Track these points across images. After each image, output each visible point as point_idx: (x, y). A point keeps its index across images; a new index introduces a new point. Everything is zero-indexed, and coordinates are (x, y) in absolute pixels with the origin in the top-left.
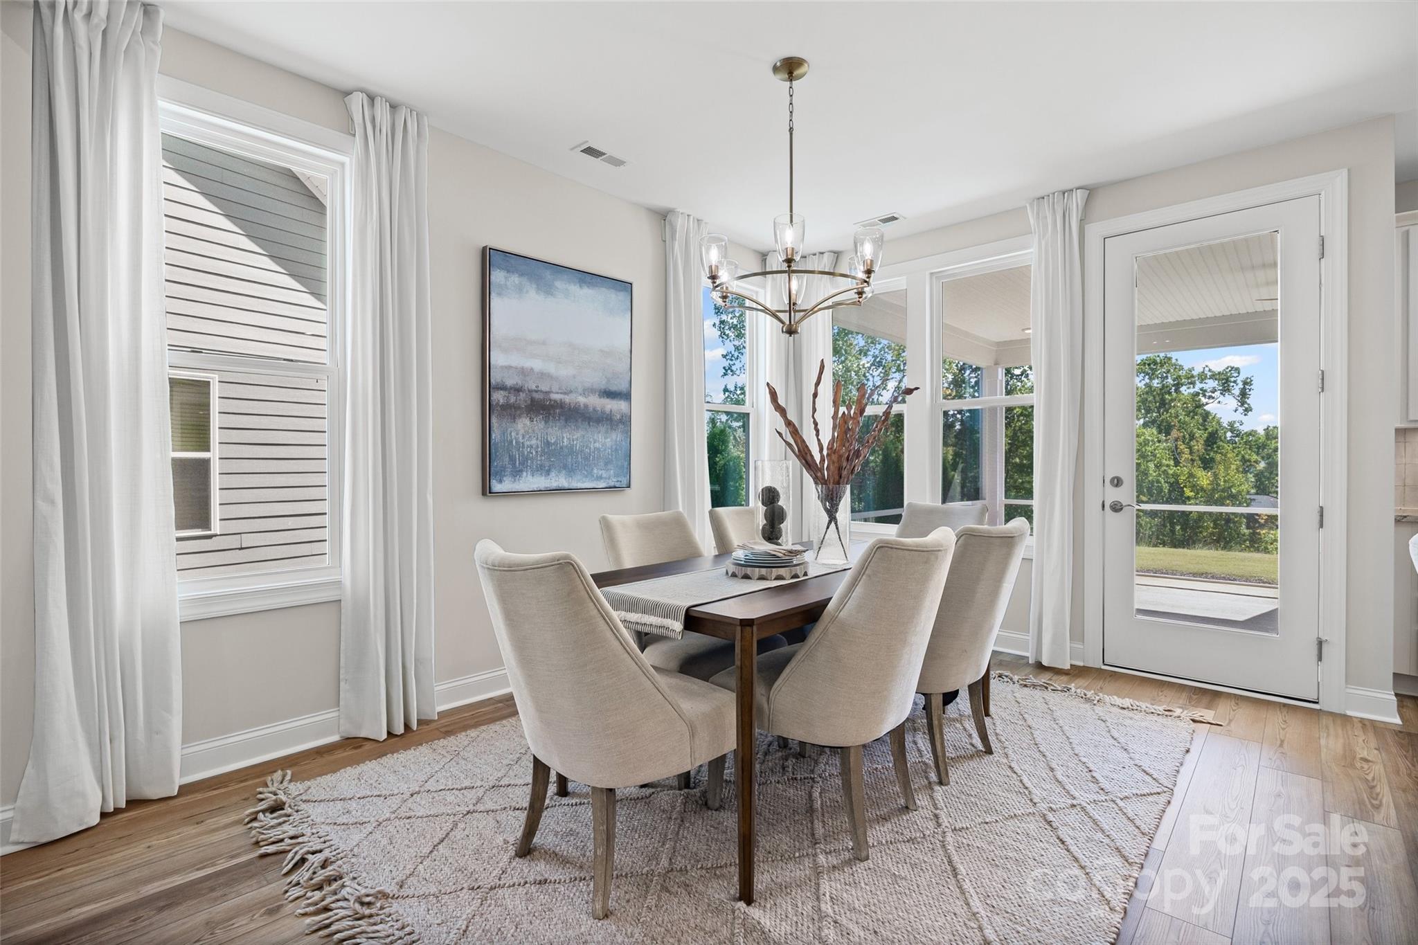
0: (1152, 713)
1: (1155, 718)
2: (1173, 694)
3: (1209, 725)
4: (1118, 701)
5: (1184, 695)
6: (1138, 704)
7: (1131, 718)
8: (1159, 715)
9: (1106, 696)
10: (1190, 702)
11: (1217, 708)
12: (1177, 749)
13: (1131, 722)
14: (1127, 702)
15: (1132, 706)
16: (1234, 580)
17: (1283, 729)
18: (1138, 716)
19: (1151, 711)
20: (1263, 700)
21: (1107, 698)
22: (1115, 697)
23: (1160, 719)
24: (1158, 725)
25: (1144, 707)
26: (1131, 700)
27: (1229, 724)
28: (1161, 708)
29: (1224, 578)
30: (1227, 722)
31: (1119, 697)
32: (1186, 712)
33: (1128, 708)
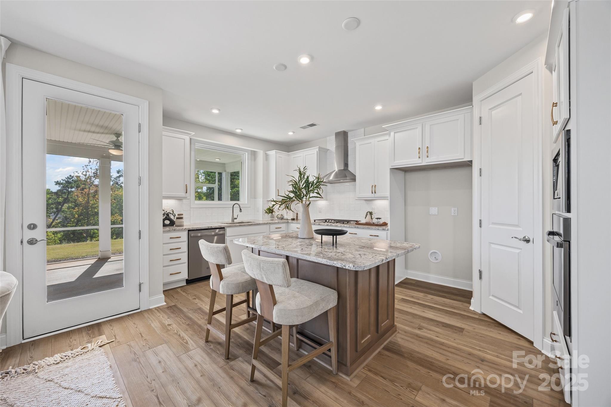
0: (77, 355)
1: (80, 358)
2: (78, 336)
3: (108, 344)
4: (50, 360)
5: (84, 334)
6: (64, 354)
7: (67, 367)
8: (81, 354)
9: (40, 361)
10: (90, 337)
11: (104, 333)
12: (105, 369)
13: (68, 369)
14: (57, 357)
15: (62, 358)
16: (60, 261)
17: (137, 327)
18: (70, 363)
19: (75, 355)
20: (119, 317)
21: (42, 362)
22: (47, 358)
23: (84, 357)
24: (85, 361)
25: (70, 355)
26: (59, 354)
27: (116, 338)
28: (79, 349)
29: (54, 261)
30: (114, 337)
31: (49, 357)
32: (93, 344)
33: (61, 361)
